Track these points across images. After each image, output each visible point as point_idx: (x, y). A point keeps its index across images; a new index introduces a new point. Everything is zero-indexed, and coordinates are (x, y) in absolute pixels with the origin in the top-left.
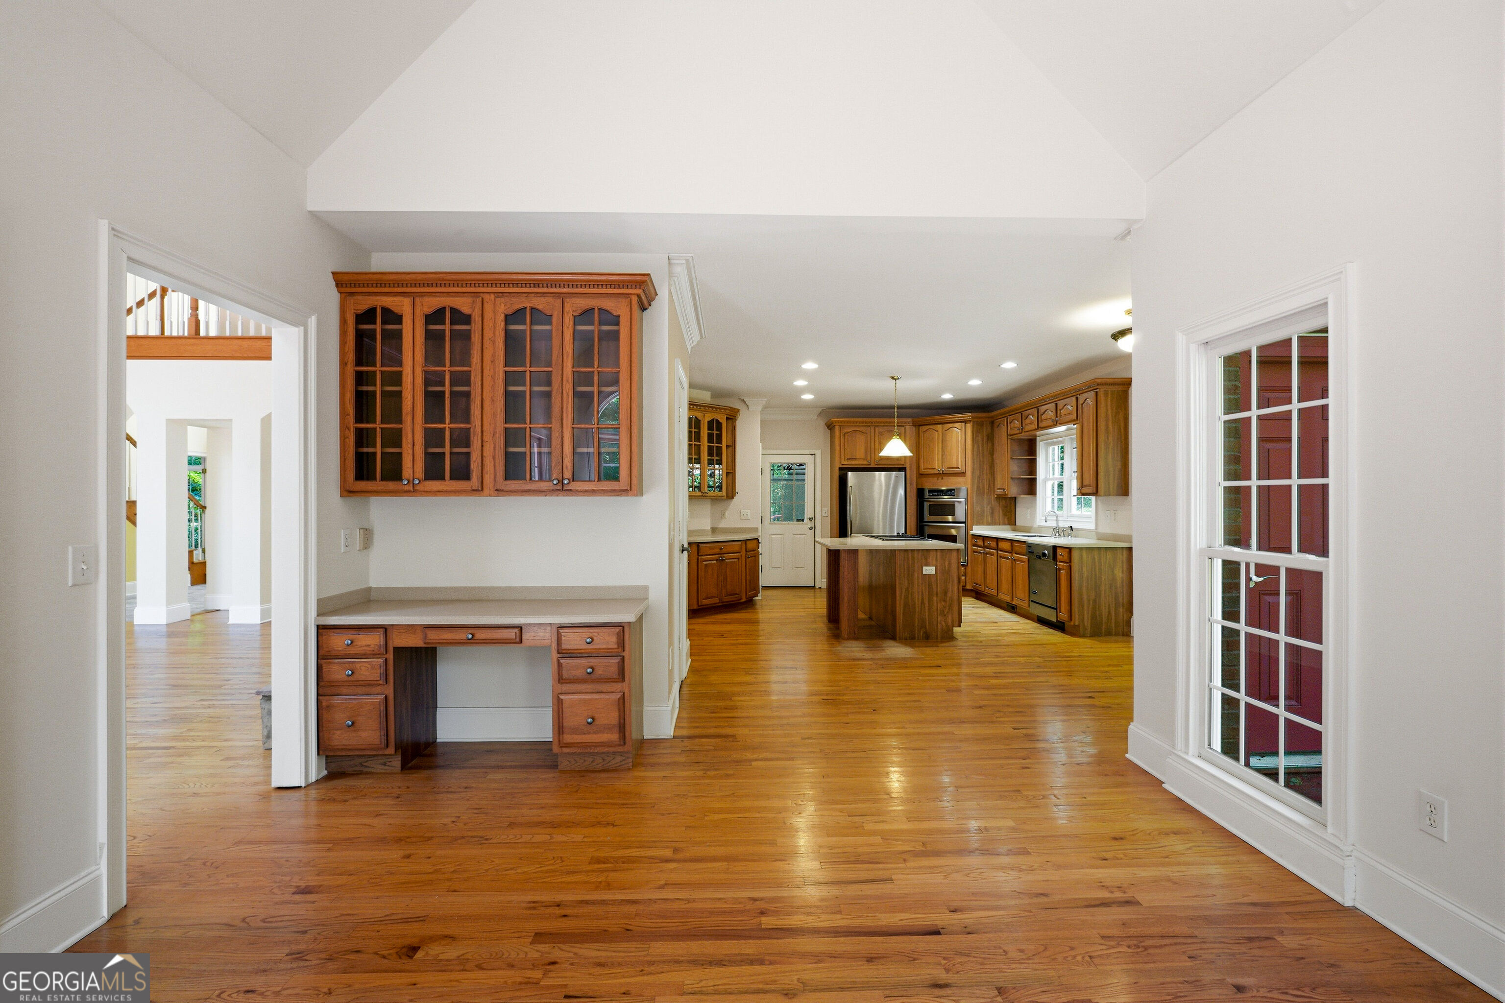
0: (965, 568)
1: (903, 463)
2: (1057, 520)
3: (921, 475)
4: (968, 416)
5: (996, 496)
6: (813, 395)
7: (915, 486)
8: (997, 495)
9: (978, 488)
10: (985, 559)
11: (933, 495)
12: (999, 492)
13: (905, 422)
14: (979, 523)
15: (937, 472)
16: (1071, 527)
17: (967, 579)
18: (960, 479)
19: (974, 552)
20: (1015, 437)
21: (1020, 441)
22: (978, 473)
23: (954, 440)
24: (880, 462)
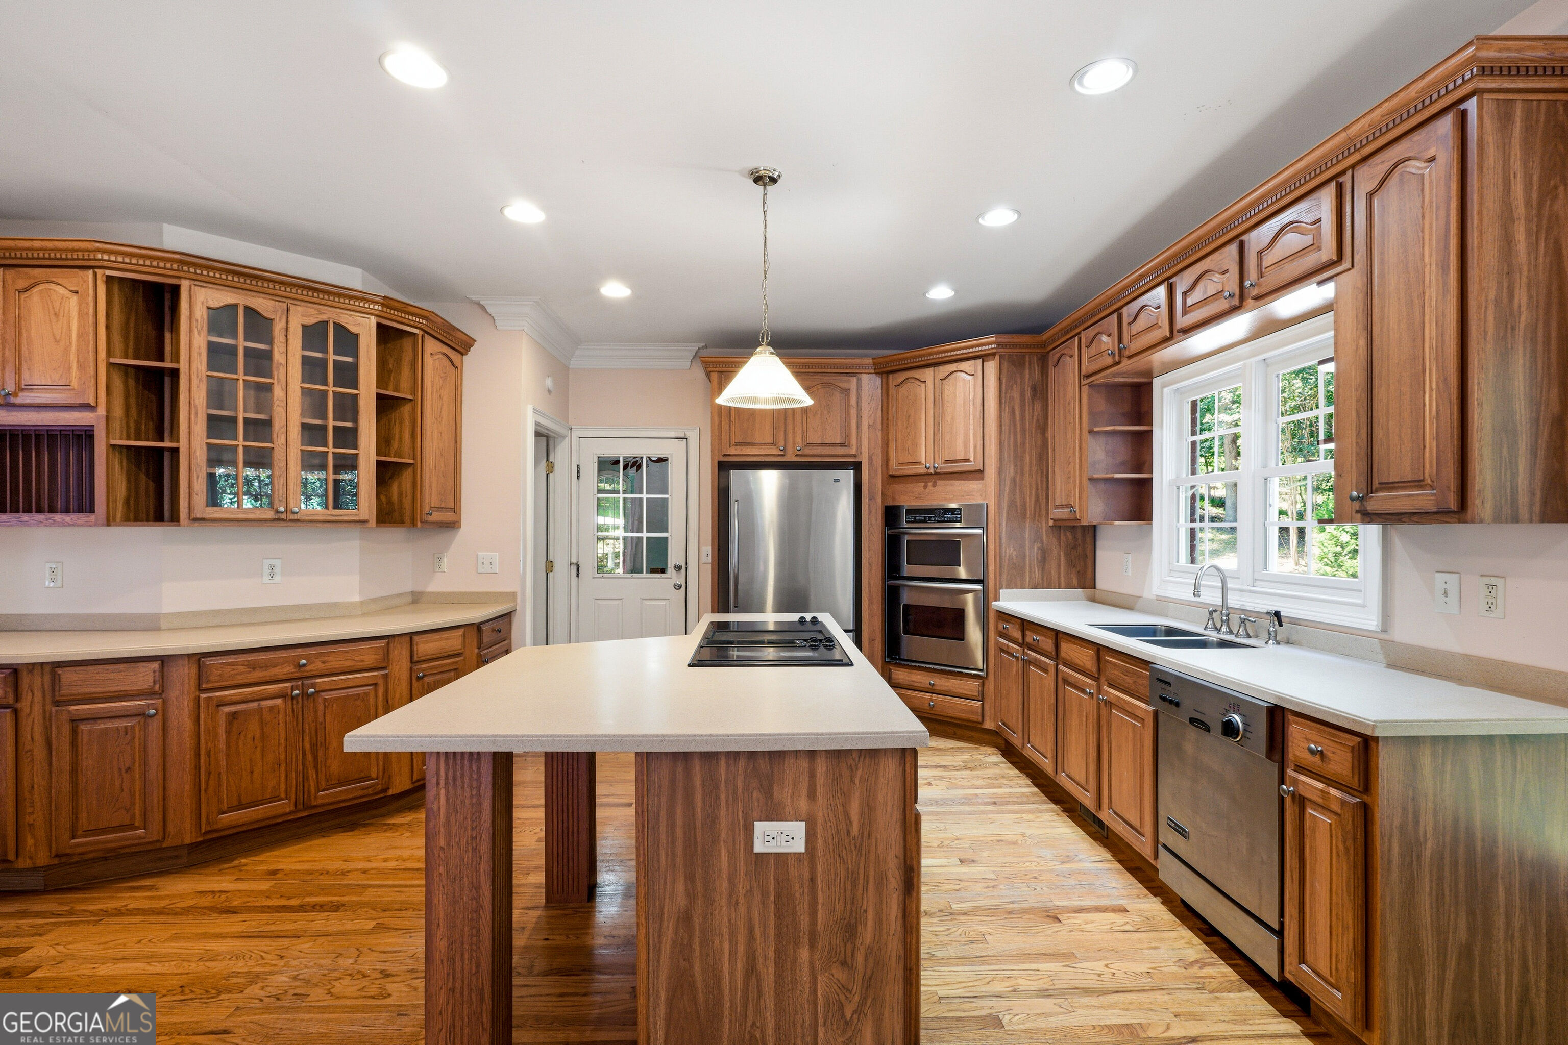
0: (983, 684)
1: (853, 452)
2: (1224, 590)
3: (893, 478)
4: (988, 342)
5: (1051, 523)
6: (632, 287)
7: (879, 500)
8: (1055, 520)
9: (1012, 503)
10: (1025, 675)
11: (915, 521)
12: (1063, 513)
13: (859, 366)
14: (1016, 582)
15: (923, 471)
16: (1277, 614)
17: (987, 707)
18: (973, 486)
19: (1002, 650)
20: (1099, 379)
21: (1113, 390)
22: (1010, 471)
23: (960, 401)
24: (807, 451)
